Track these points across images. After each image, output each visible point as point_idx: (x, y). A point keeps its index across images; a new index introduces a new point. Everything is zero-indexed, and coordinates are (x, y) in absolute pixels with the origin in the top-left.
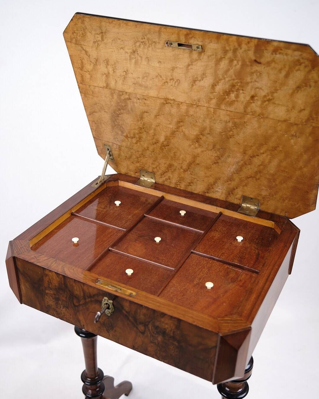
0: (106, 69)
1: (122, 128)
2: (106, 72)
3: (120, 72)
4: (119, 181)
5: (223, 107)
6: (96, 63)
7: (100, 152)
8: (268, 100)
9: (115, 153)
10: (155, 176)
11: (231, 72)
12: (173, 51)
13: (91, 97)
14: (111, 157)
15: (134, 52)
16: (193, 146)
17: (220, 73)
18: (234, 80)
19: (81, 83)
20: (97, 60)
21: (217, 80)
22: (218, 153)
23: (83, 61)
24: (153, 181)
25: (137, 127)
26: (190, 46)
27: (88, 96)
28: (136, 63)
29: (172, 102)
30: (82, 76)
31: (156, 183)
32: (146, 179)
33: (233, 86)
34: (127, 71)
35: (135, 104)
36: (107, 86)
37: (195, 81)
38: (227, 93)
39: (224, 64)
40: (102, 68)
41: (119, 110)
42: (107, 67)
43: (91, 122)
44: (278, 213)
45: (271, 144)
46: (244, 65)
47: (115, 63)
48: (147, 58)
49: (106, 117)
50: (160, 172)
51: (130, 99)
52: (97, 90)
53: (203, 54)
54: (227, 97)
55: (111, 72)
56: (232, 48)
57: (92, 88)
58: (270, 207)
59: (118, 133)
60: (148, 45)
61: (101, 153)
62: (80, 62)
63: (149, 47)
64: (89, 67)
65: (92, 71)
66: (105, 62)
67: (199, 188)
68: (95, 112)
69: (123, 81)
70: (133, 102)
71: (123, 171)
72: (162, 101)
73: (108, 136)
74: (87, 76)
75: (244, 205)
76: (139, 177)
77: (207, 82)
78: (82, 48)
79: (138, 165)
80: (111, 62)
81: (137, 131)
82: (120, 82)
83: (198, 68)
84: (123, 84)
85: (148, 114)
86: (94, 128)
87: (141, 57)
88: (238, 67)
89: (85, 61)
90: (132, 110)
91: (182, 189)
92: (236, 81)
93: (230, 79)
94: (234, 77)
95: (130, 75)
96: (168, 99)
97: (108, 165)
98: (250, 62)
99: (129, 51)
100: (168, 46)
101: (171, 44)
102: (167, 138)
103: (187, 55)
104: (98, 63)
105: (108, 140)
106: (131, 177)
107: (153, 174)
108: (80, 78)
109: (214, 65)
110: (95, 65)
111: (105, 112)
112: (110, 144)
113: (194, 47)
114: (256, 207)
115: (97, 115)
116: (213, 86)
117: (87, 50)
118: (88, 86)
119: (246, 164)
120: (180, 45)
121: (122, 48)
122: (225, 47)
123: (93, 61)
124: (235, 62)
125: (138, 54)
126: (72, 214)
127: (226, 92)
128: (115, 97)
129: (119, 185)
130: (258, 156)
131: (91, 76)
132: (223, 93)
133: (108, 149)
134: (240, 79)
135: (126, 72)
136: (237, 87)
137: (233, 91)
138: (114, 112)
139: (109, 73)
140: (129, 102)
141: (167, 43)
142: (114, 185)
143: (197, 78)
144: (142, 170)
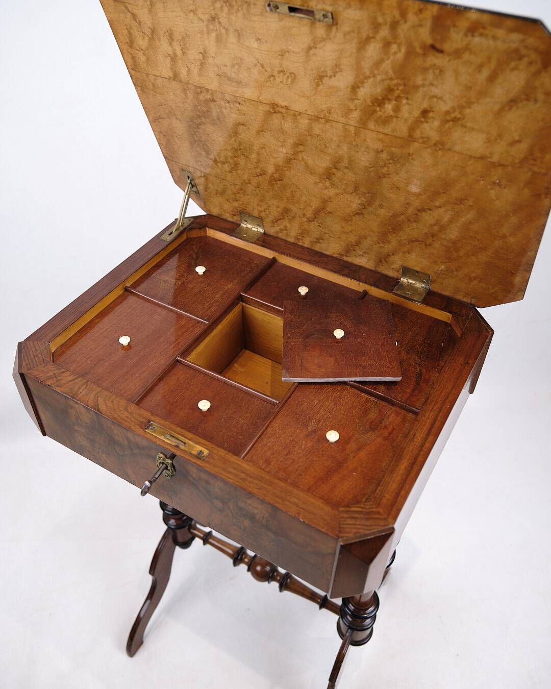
0: (170, 48)
1: (205, 147)
2: (171, 53)
3: (194, 54)
4: (207, 228)
5: (371, 125)
6: (152, 35)
7: (177, 179)
8: (453, 119)
9: (200, 182)
10: (263, 224)
11: (387, 65)
12: (281, 20)
13: (151, 92)
14: (194, 189)
15: (213, 19)
16: (321, 185)
17: (366, 66)
18: (391, 79)
19: (133, 69)
20: (153, 31)
21: (362, 77)
22: (363, 199)
23: (132, 31)
24: (262, 231)
25: (229, 147)
26: (310, 13)
27: (146, 91)
28: (219, 39)
29: (283, 111)
30: (133, 58)
31: (265, 233)
32: (250, 226)
33: (390, 90)
34: (205, 52)
35: (224, 110)
36: (175, 77)
37: (321, 78)
38: (379, 102)
39: (373, 50)
40: (164, 46)
41: (199, 117)
42: (171, 44)
43: (157, 133)
44: (460, 297)
45: (455, 193)
46: (410, 53)
47: (183, 38)
48: (236, 30)
49: (180, 127)
50: (271, 218)
51: (213, 101)
52: (159, 81)
53: (334, 28)
54: (378, 109)
55: (179, 52)
56: (389, 20)
57: (152, 78)
58: (447, 288)
59: (201, 154)
60: (235, 8)
61: (177, 182)
62: (126, 32)
63: (238, 10)
64: (142, 42)
65: (147, 49)
66: (167, 34)
67: (332, 248)
68: (160, 117)
69: (200, 70)
70: (220, 107)
71: (215, 211)
72: (267, 108)
73: (187, 156)
74: (142, 58)
75: (404, 280)
76: (238, 222)
77: (344, 80)
78: (126, 8)
79: (236, 204)
80: (177, 36)
81: (230, 154)
82: (195, 71)
83: (327, 53)
84: (200, 75)
85: (245, 127)
86: (164, 143)
87: (227, 30)
88: (400, 56)
89: (135, 32)
90: (218, 118)
91: (306, 246)
92: (396, 81)
93: (384, 77)
94: (391, 73)
95: (211, 60)
96: (277, 105)
97: (190, 200)
98: (421, 48)
99: (206, 17)
100: (271, 10)
101: (277, 7)
102: (278, 168)
103: (305, 29)
104: (155, 37)
105: (188, 164)
106: (226, 221)
107: (260, 221)
108: (130, 61)
109: (354, 51)
110: (152, 39)
111: (177, 119)
112: (191, 169)
113: (319, 16)
114: (423, 285)
115: (165, 123)
116: (355, 88)
117: (135, 12)
118: (145, 76)
119: (409, 220)
120: (292, 10)
121: (192, 11)
122: (375, 18)
123: (148, 32)
124: (394, 47)
125: (220, 23)
126: (126, 290)
127: (377, 99)
128: (190, 96)
129: (208, 235)
130: (430, 210)
131: (148, 59)
132: (373, 103)
133: (189, 177)
134: (403, 79)
135: (204, 54)
136: (397, 93)
137: (389, 100)
138: (192, 121)
139: (175, 55)
140: (212, 105)
141: (269, 5)
142: (199, 235)
143: (325, 71)
144: (243, 213)
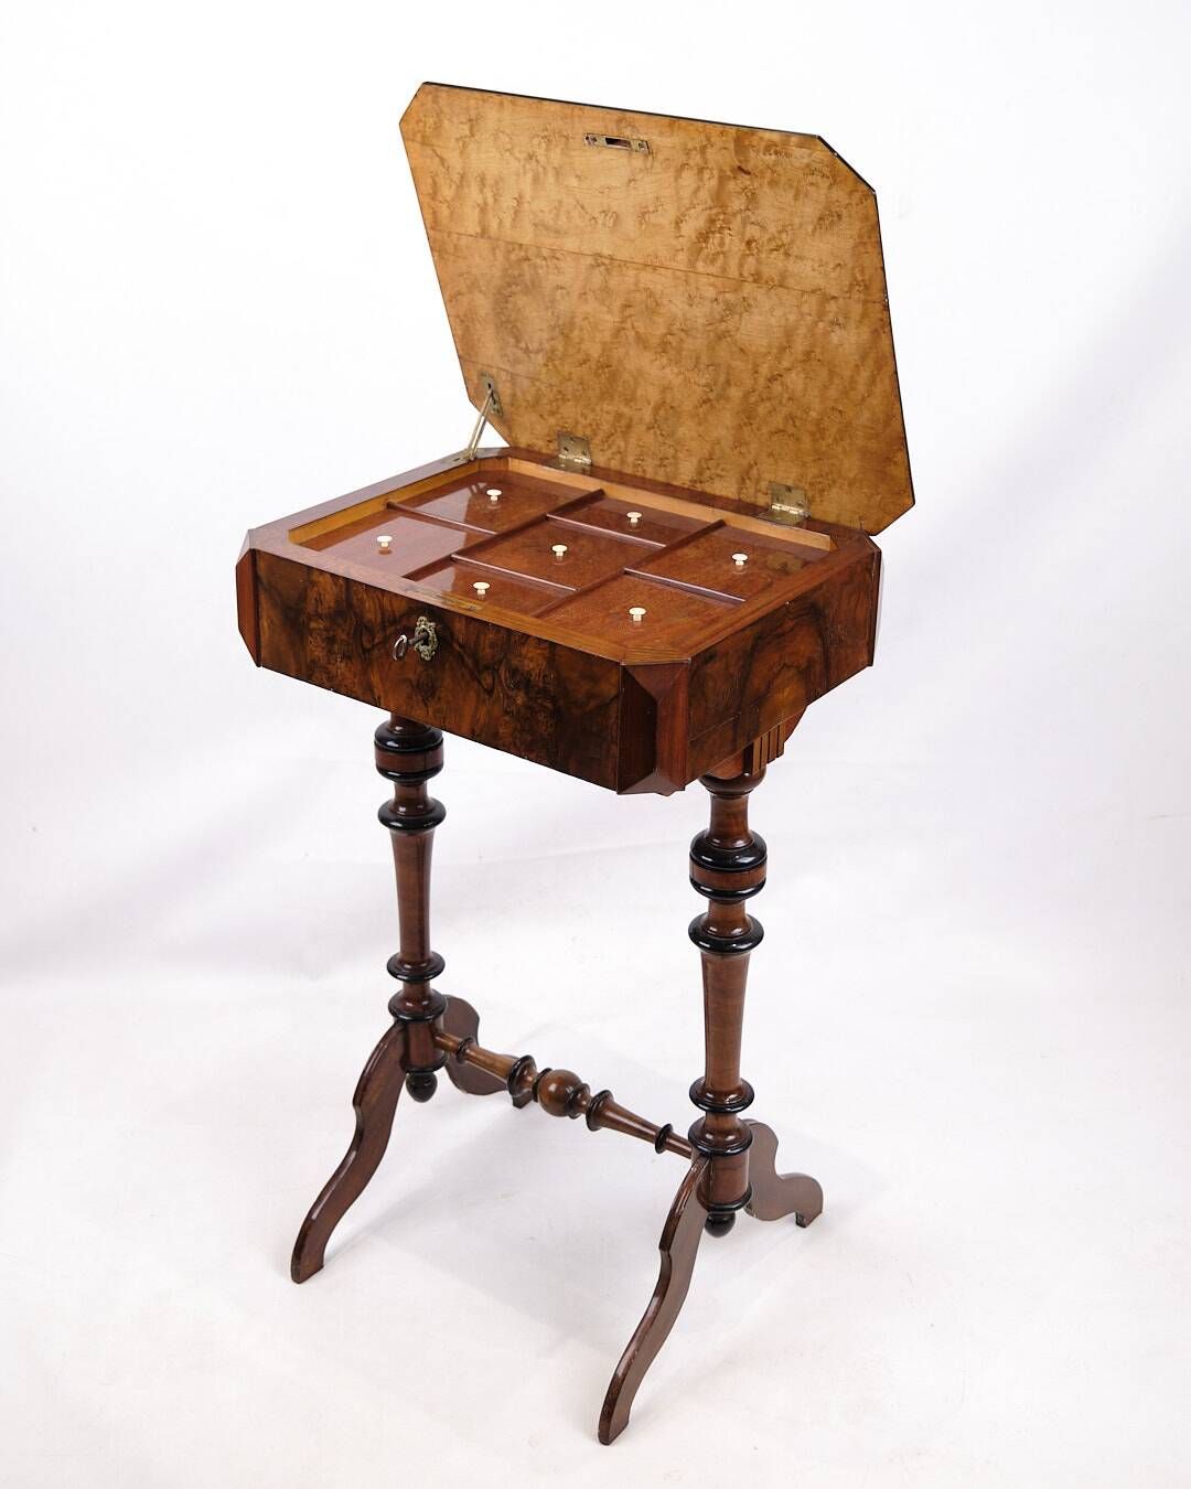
0: (481, 196)
1: (515, 330)
2: (480, 201)
3: (508, 202)
4: (510, 459)
5: (700, 266)
6: (461, 181)
7: (472, 391)
9: (505, 390)
10: (590, 450)
11: (704, 193)
12: (599, 154)
13: (451, 258)
14: (496, 406)
15: (531, 157)
16: (657, 363)
17: (686, 193)
18: (711, 208)
19: (432, 228)
20: (463, 177)
21: (683, 209)
23: (437, 179)
24: (587, 460)
25: (544, 326)
26: (626, 143)
27: (446, 256)
28: (536, 179)
29: (607, 261)
30: (434, 213)
31: (591, 463)
32: (571, 456)
33: (712, 221)
34: (520, 197)
35: (540, 271)
36: (484, 233)
37: (644, 214)
38: (704, 237)
39: (689, 178)
40: (474, 194)
41: (509, 285)
42: (481, 191)
43: (452, 319)
45: (799, 346)
46: (722, 178)
47: (497, 183)
48: (555, 168)
49: (483, 304)
50: (600, 437)
51: (527, 259)
52: (464, 241)
53: (650, 158)
54: (704, 245)
55: (490, 201)
56: (697, 146)
57: (455, 236)
59: (508, 343)
60: (553, 143)
61: (474, 398)
62: (430, 181)
63: (556, 146)
64: (447, 192)
65: (453, 200)
66: (478, 179)
67: (681, 472)
68: (460, 293)
69: (514, 220)
70: (535, 267)
71: (523, 441)
72: (590, 261)
73: (490, 350)
74: (444, 211)
75: (775, 507)
76: (556, 452)
77: (665, 219)
78: (434, 151)
79: (552, 421)
80: (490, 181)
81: (545, 335)
82: (508, 222)
83: (646, 186)
84: (514, 226)
85: (564, 291)
86: (459, 332)
87: (545, 168)
88: (714, 182)
89: (441, 181)
90: (533, 282)
91: (647, 476)
92: (714, 211)
93: (704, 207)
94: (710, 203)
95: (526, 205)
96: (600, 255)
97: (488, 424)
98: (731, 171)
99: (522, 156)
100: (590, 144)
101: (595, 140)
102: (605, 347)
103: (624, 161)
104: (464, 183)
105: (490, 362)
106: (539, 453)
107: (585, 443)
108: (429, 217)
109: (672, 179)
110: (460, 187)
111: (481, 292)
112: (494, 371)
113: (635, 145)
114: (800, 511)
115: (465, 300)
116: (678, 223)
117: (445, 156)
118: (446, 235)
119: (762, 399)
120: (609, 141)
121: (508, 150)
122: (686, 144)
123: (456, 178)
124: (707, 174)
125: (537, 161)
126: (389, 506)
127: (700, 233)
128: (500, 255)
129: (510, 468)
131: (452, 213)
132: (697, 238)
133: (490, 386)
134: (721, 207)
135: (519, 200)
136: (718, 224)
137: (713, 232)
138: (500, 293)
139: (486, 204)
140: (525, 265)
141: (587, 138)
142: (497, 468)
143: (646, 207)
144: (563, 436)
